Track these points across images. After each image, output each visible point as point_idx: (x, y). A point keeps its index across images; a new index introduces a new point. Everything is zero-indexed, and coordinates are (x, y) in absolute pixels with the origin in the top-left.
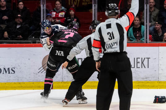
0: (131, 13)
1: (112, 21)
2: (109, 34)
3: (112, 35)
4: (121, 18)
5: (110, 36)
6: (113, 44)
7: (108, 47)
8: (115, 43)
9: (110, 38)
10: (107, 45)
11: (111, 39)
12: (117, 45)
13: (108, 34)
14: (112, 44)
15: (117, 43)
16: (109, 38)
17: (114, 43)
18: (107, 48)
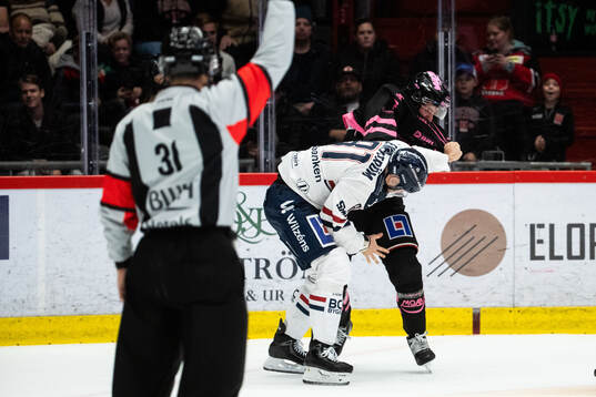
0: (257, 69)
1: (176, 100)
2: (162, 151)
3: (171, 157)
4: (213, 88)
5: (165, 159)
6: (176, 192)
7: (156, 204)
8: (185, 187)
9: (166, 169)
10: (154, 196)
11: (170, 171)
12: (191, 196)
13: (157, 150)
14: (171, 191)
15: (190, 189)
16: (161, 170)
17: (179, 188)
18: (153, 208)
